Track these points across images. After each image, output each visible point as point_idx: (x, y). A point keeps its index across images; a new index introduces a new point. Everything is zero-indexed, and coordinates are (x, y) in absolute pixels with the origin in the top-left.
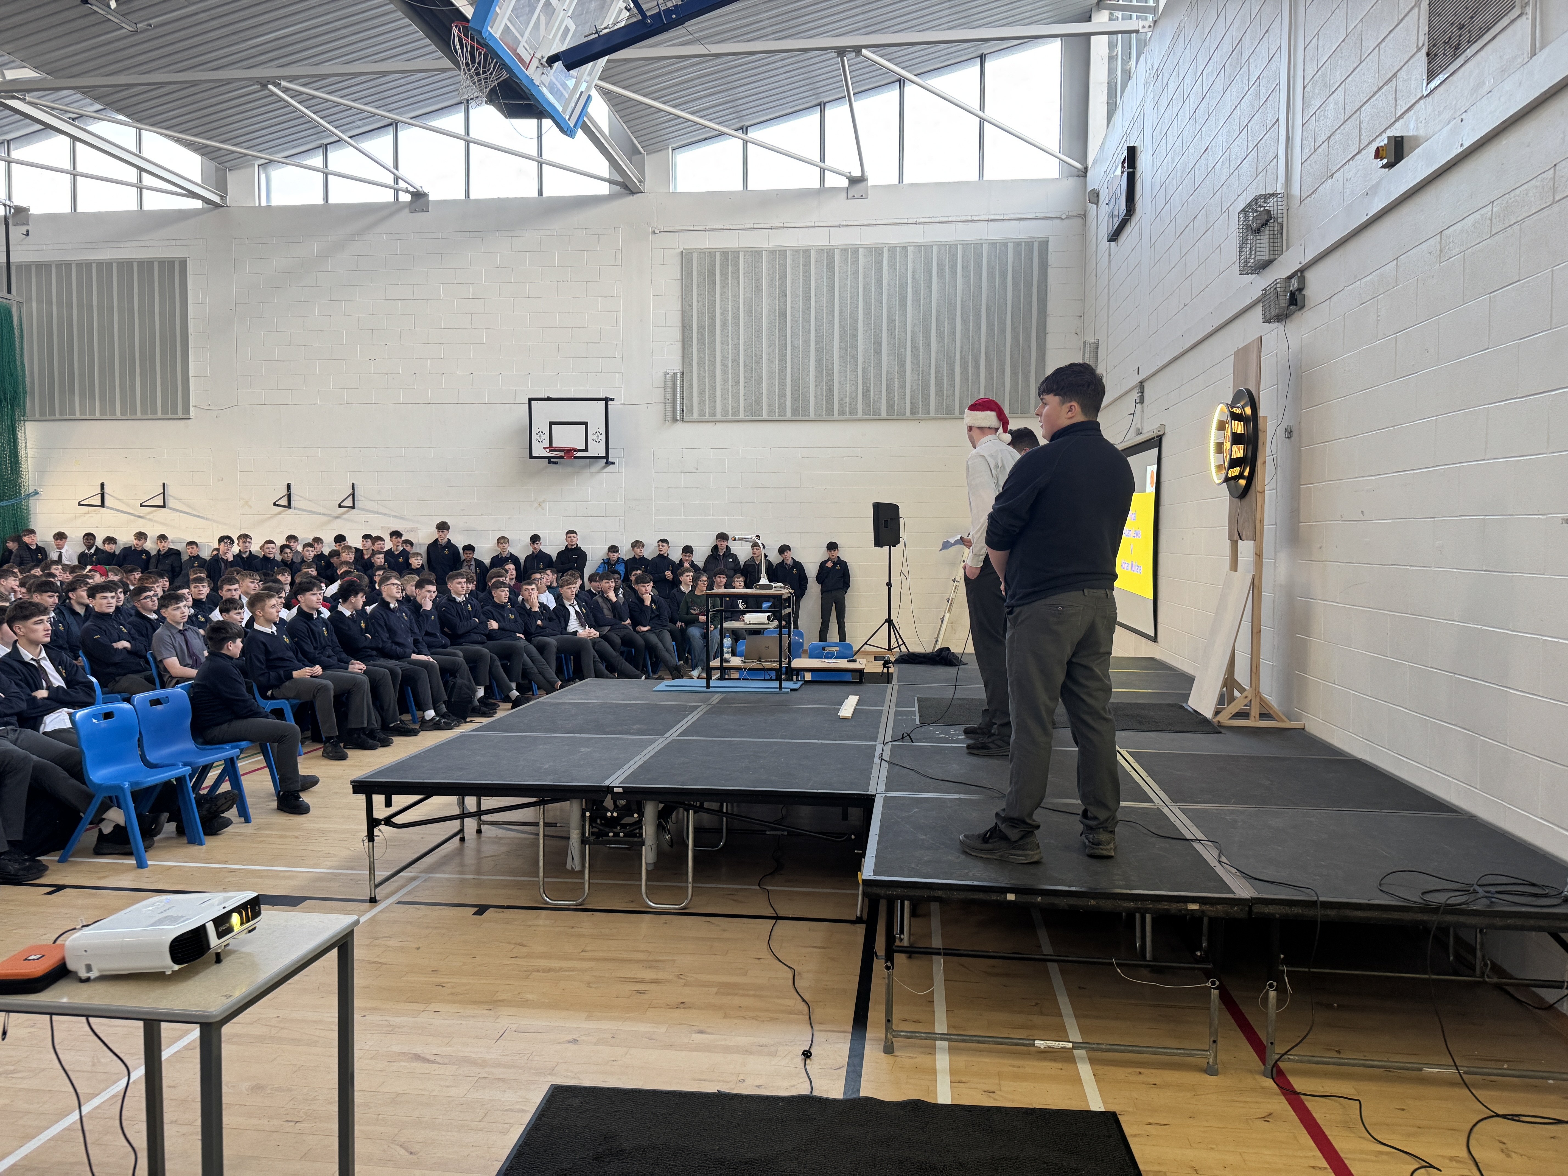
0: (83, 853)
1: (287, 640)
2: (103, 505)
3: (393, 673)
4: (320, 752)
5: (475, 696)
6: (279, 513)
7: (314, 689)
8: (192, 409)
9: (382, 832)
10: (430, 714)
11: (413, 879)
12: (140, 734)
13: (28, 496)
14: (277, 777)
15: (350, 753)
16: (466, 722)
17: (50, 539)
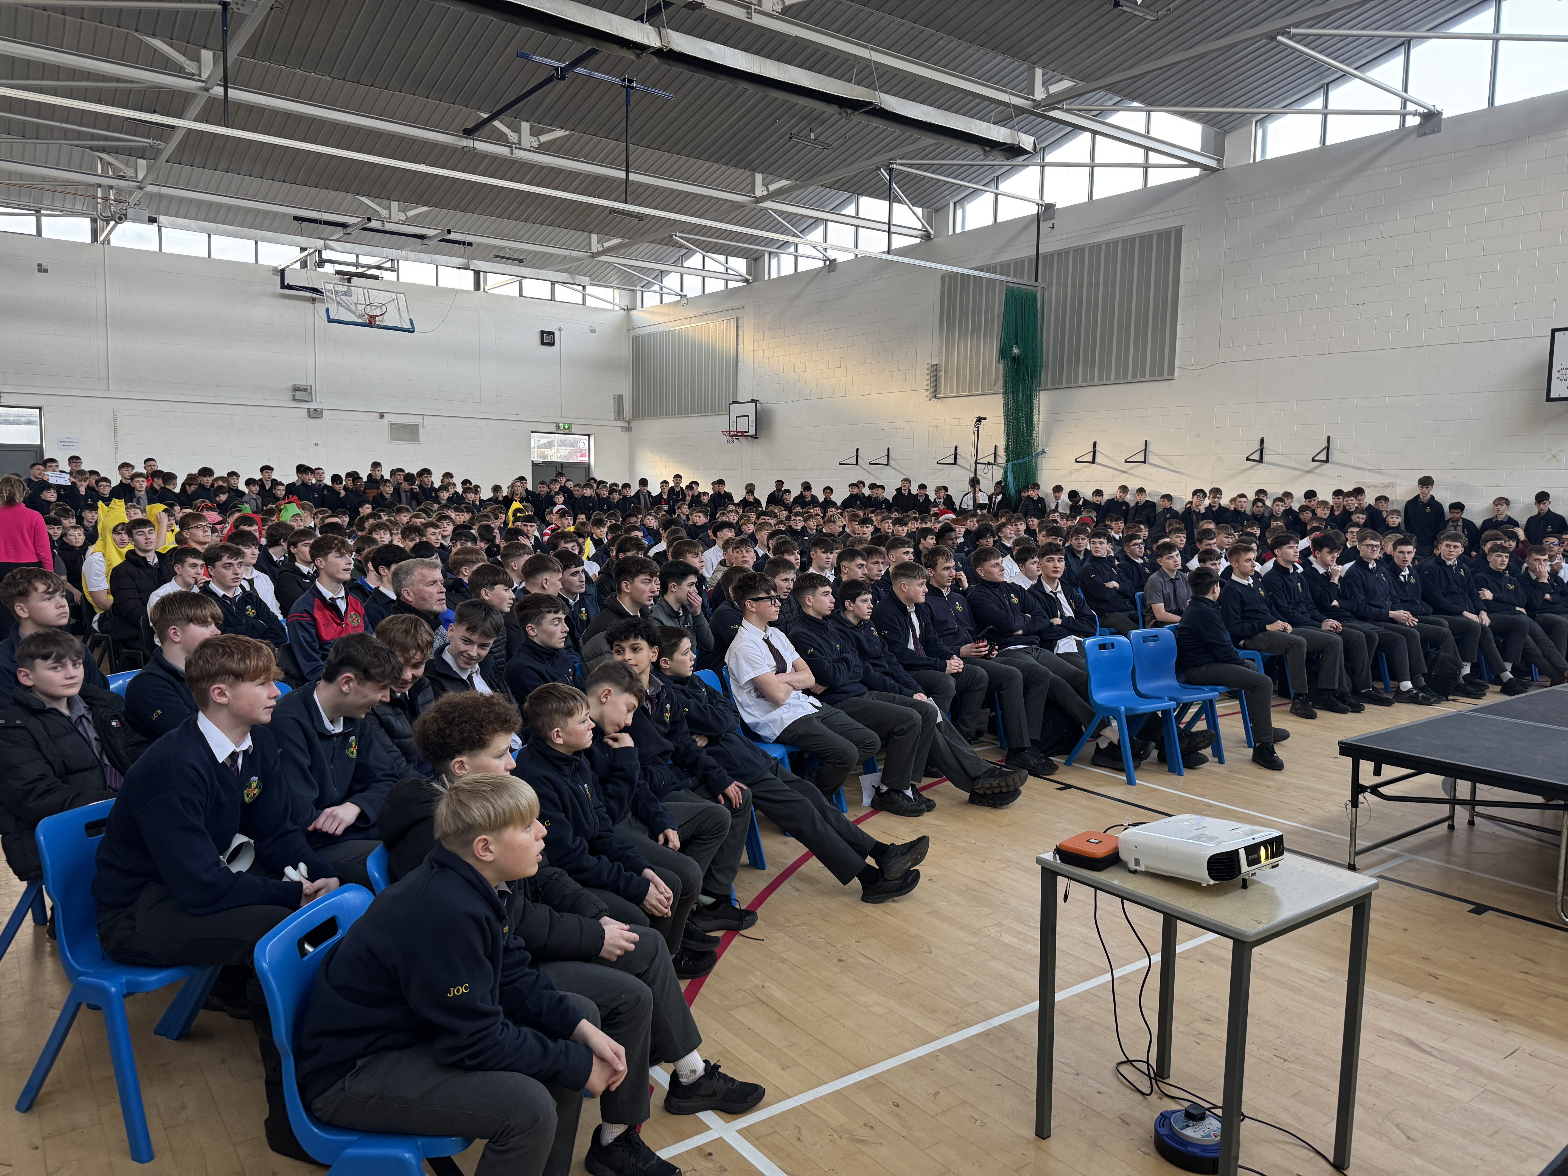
0: (1082, 761)
1: (1262, 593)
2: (1094, 462)
3: (1369, 637)
4: (1289, 706)
5: (1460, 672)
6: (1251, 468)
7: (1288, 645)
8: (1176, 370)
9: (1367, 798)
10: (1407, 685)
11: (1395, 856)
12: (1134, 666)
13: (1037, 455)
14: (1250, 725)
15: (1319, 713)
16: (1448, 700)
17: (1050, 491)
